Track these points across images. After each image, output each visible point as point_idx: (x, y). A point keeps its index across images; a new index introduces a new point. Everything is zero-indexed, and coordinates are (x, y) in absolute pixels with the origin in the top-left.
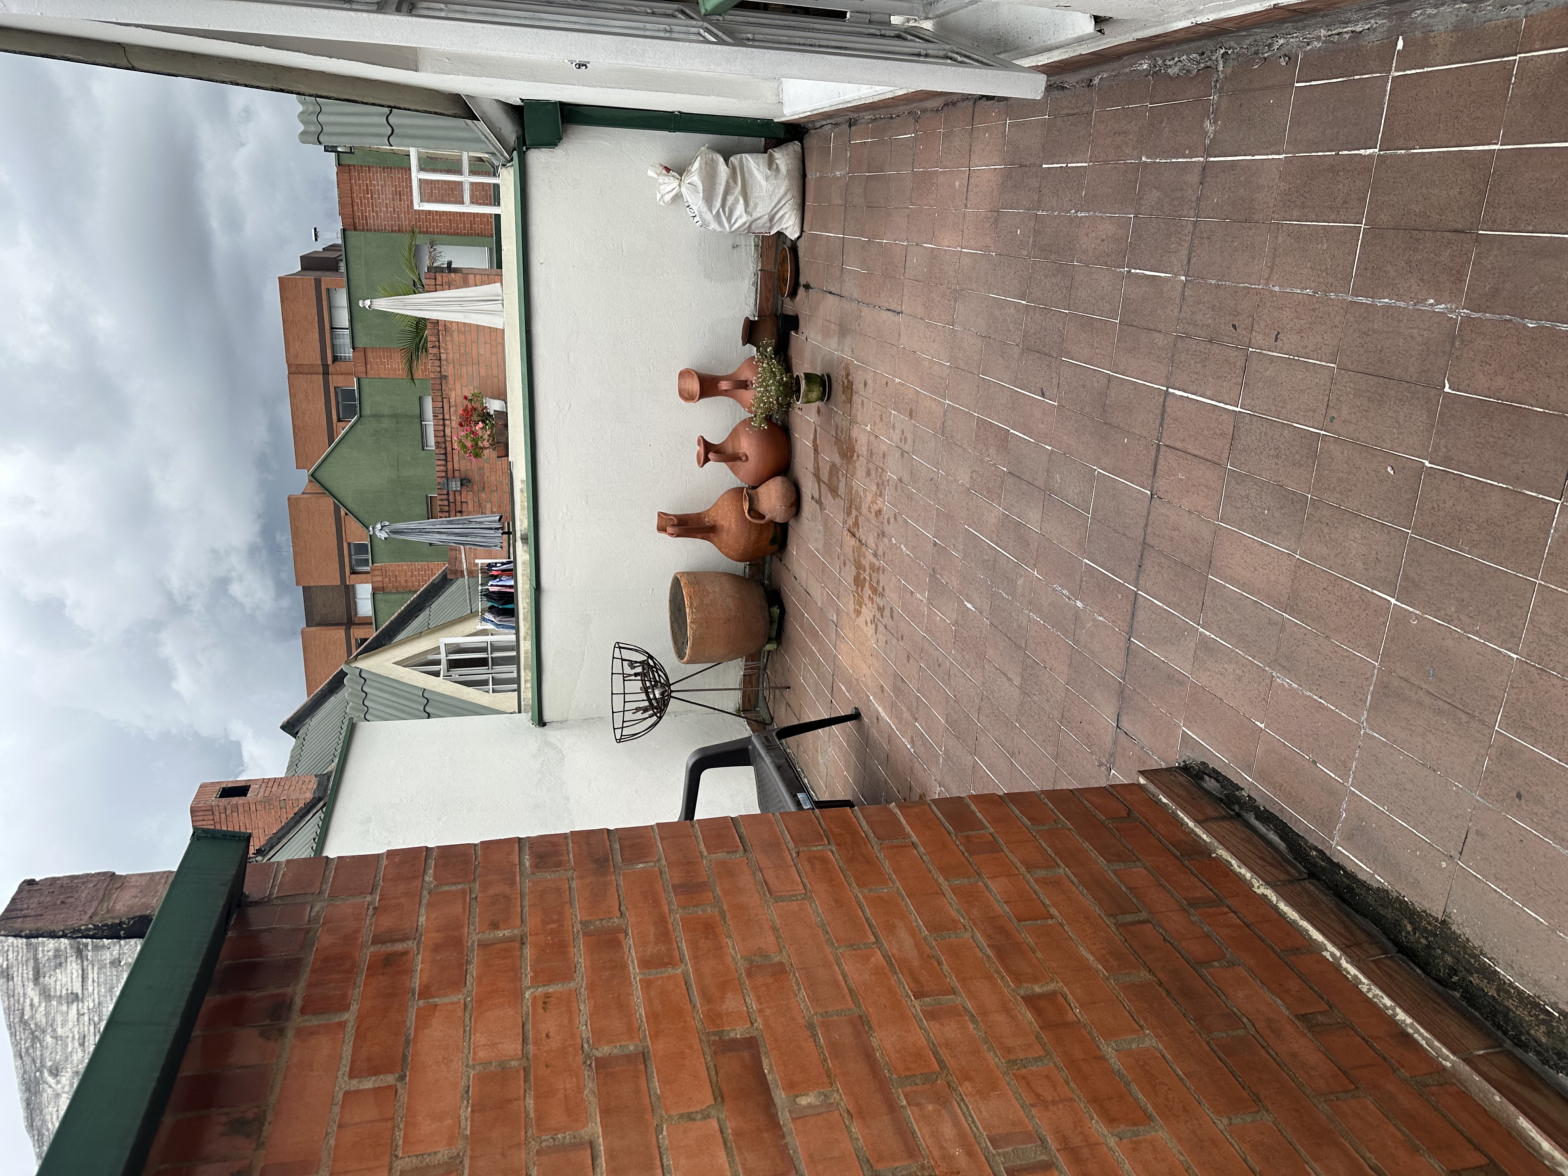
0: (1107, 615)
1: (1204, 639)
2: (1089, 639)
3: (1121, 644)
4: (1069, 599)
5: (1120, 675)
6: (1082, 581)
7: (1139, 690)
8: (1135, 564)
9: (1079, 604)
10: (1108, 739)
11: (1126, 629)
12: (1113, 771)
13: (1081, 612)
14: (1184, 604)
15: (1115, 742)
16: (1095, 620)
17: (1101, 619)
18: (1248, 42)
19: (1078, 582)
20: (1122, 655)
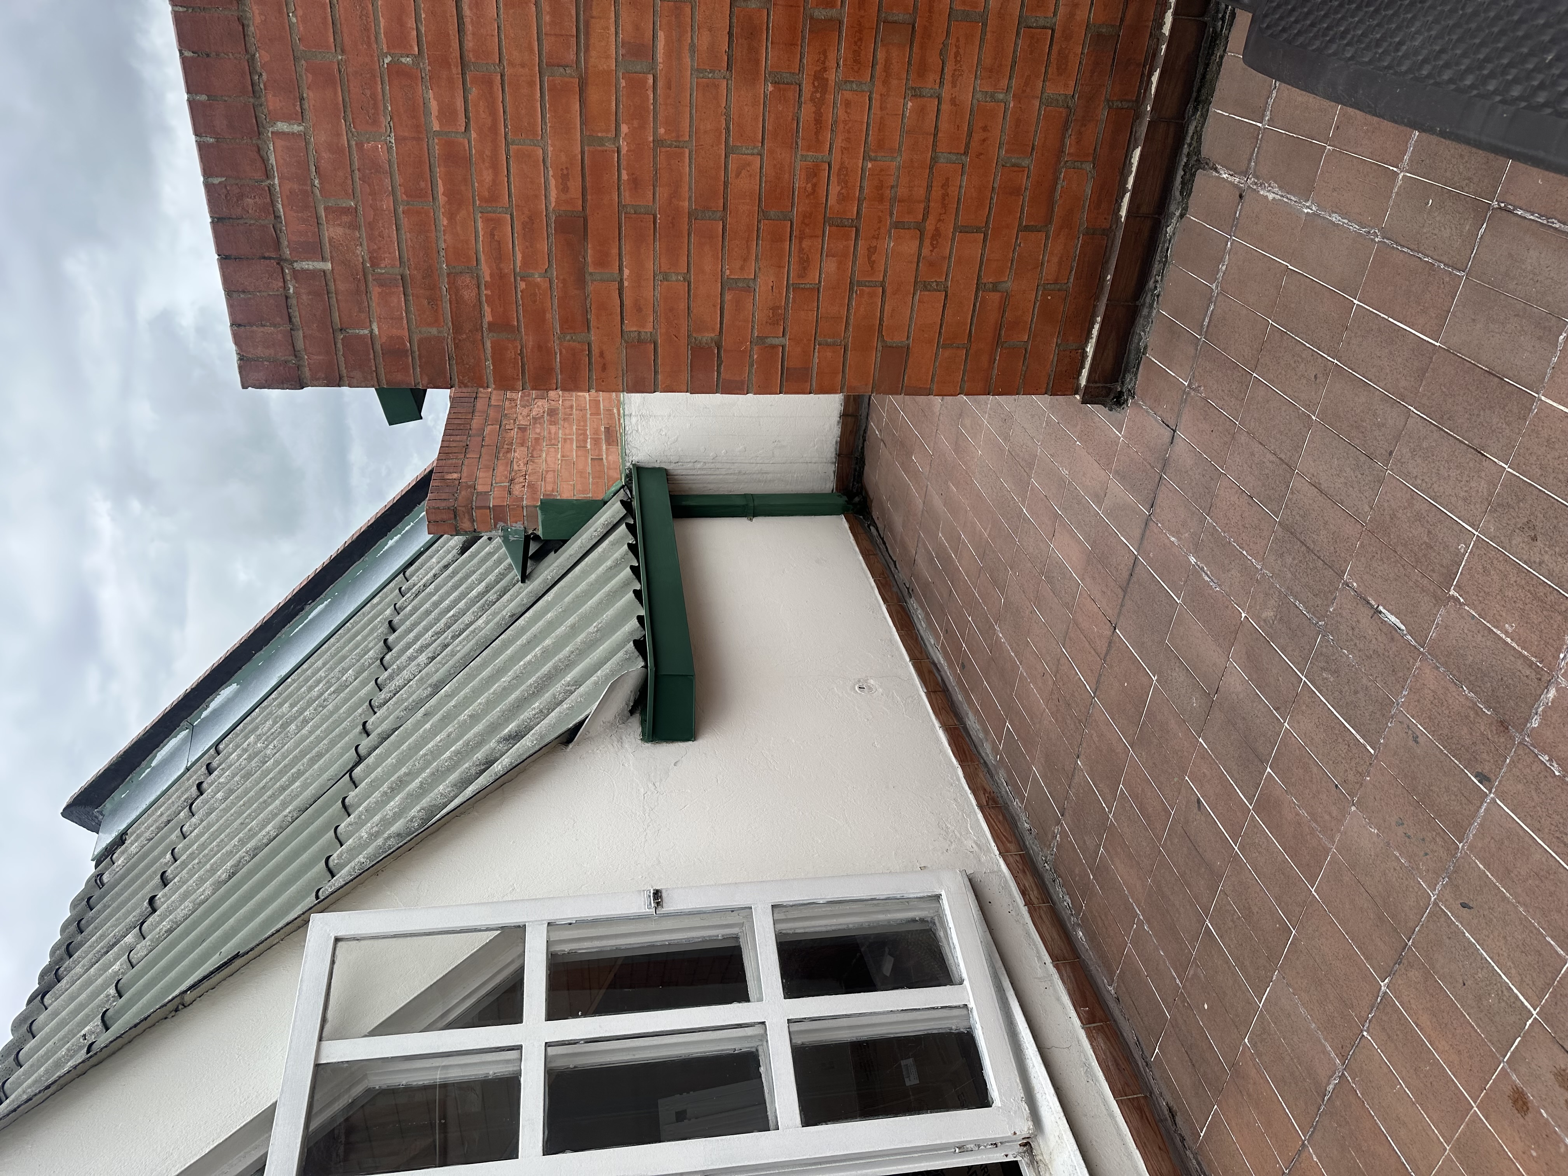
0: (1166, 541)
1: (1099, 504)
2: (1189, 520)
3: (1158, 511)
4: (1202, 569)
5: (1164, 481)
6: (1186, 582)
7: (1149, 467)
8: (1134, 579)
9: (1193, 560)
10: (1186, 417)
11: (1151, 523)
12: (1186, 384)
13: (1192, 551)
14: (1106, 534)
15: (1179, 415)
16: (1179, 539)
17: (1173, 539)
18: (1035, 848)
19: (1189, 583)
20: (1158, 501)
